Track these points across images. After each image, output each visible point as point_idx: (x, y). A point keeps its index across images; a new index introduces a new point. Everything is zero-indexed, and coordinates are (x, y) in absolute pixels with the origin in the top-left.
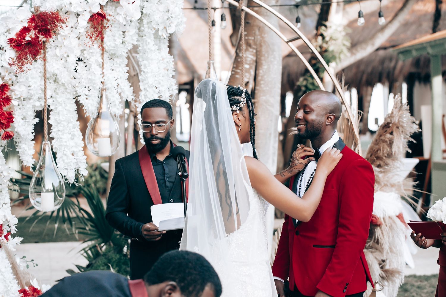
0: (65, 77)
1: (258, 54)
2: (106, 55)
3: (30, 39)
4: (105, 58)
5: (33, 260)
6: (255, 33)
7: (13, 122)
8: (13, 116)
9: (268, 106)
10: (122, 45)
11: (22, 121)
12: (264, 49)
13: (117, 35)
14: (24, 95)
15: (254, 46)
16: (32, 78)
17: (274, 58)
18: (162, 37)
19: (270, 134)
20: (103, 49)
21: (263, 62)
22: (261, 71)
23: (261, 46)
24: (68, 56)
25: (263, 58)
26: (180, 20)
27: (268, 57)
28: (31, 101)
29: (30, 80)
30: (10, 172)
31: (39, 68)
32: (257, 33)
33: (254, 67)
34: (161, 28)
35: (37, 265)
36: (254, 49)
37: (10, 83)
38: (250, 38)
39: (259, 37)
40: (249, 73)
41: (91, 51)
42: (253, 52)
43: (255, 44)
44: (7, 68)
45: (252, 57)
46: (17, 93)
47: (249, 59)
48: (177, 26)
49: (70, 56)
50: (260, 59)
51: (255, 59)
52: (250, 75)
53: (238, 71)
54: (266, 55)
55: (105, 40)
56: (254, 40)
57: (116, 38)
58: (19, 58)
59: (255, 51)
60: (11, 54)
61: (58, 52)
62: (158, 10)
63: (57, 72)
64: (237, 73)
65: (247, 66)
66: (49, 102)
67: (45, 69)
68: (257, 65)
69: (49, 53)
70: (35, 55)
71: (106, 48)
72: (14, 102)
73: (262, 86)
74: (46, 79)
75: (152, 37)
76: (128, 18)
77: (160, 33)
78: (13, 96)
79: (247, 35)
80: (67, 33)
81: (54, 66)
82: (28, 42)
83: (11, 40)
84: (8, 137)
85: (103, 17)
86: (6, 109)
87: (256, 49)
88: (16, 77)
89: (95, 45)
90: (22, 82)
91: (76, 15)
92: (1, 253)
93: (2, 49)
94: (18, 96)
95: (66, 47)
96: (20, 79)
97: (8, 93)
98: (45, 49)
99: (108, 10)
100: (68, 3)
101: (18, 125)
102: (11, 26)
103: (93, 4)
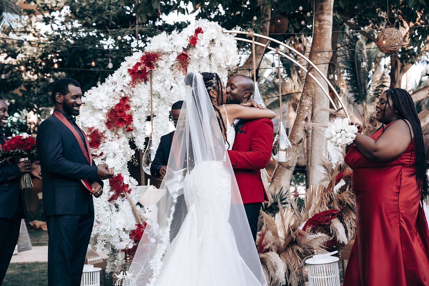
0: (163, 94)
1: (313, 100)
3: (140, 69)
5: (148, 208)
6: (311, 87)
7: (132, 121)
8: (133, 117)
9: (320, 133)
11: (138, 121)
12: (317, 97)
13: (195, 67)
14: (139, 104)
16: (142, 93)
17: (324, 102)
18: (223, 68)
19: (322, 150)
21: (317, 105)
22: (315, 111)
23: (315, 95)
24: (165, 80)
25: (316, 103)
26: (235, 57)
27: (320, 102)
28: (142, 108)
29: (141, 94)
30: (132, 152)
31: (148, 88)
32: (313, 87)
33: (311, 109)
35: (151, 211)
36: (311, 97)
37: (129, 96)
38: (308, 91)
39: (314, 90)
40: (308, 112)
41: (179, 77)
42: (310, 99)
43: (312, 94)
44: (127, 87)
45: (310, 102)
46: (133, 103)
47: (308, 104)
48: (232, 61)
50: (314, 103)
51: (311, 103)
52: (309, 113)
53: (302, 111)
55: (188, 70)
56: (310, 92)
57: (194, 69)
59: (311, 99)
60: (129, 78)
61: (158, 78)
62: (220, 50)
63: (159, 90)
64: (300, 113)
65: (307, 108)
66: (155, 109)
67: (151, 89)
68: (313, 107)
69: (154, 79)
70: (146, 80)
72: (133, 109)
73: (316, 120)
74: (152, 94)
75: (217, 69)
76: (200, 56)
77: (222, 65)
78: (131, 104)
79: (306, 89)
80: (163, 66)
81: (157, 87)
82: (139, 71)
83: (129, 70)
84: (130, 130)
85: (186, 56)
86: (127, 112)
87: (312, 97)
88: (133, 92)
89: (182, 74)
90: (136, 96)
91: (168, 54)
92: (126, 202)
93: (125, 76)
94: (135, 105)
95: (163, 74)
96: (135, 94)
97: (128, 103)
98: (151, 76)
99: (190, 53)
100: (163, 46)
101: (136, 123)
102: (130, 62)
103: (178, 47)
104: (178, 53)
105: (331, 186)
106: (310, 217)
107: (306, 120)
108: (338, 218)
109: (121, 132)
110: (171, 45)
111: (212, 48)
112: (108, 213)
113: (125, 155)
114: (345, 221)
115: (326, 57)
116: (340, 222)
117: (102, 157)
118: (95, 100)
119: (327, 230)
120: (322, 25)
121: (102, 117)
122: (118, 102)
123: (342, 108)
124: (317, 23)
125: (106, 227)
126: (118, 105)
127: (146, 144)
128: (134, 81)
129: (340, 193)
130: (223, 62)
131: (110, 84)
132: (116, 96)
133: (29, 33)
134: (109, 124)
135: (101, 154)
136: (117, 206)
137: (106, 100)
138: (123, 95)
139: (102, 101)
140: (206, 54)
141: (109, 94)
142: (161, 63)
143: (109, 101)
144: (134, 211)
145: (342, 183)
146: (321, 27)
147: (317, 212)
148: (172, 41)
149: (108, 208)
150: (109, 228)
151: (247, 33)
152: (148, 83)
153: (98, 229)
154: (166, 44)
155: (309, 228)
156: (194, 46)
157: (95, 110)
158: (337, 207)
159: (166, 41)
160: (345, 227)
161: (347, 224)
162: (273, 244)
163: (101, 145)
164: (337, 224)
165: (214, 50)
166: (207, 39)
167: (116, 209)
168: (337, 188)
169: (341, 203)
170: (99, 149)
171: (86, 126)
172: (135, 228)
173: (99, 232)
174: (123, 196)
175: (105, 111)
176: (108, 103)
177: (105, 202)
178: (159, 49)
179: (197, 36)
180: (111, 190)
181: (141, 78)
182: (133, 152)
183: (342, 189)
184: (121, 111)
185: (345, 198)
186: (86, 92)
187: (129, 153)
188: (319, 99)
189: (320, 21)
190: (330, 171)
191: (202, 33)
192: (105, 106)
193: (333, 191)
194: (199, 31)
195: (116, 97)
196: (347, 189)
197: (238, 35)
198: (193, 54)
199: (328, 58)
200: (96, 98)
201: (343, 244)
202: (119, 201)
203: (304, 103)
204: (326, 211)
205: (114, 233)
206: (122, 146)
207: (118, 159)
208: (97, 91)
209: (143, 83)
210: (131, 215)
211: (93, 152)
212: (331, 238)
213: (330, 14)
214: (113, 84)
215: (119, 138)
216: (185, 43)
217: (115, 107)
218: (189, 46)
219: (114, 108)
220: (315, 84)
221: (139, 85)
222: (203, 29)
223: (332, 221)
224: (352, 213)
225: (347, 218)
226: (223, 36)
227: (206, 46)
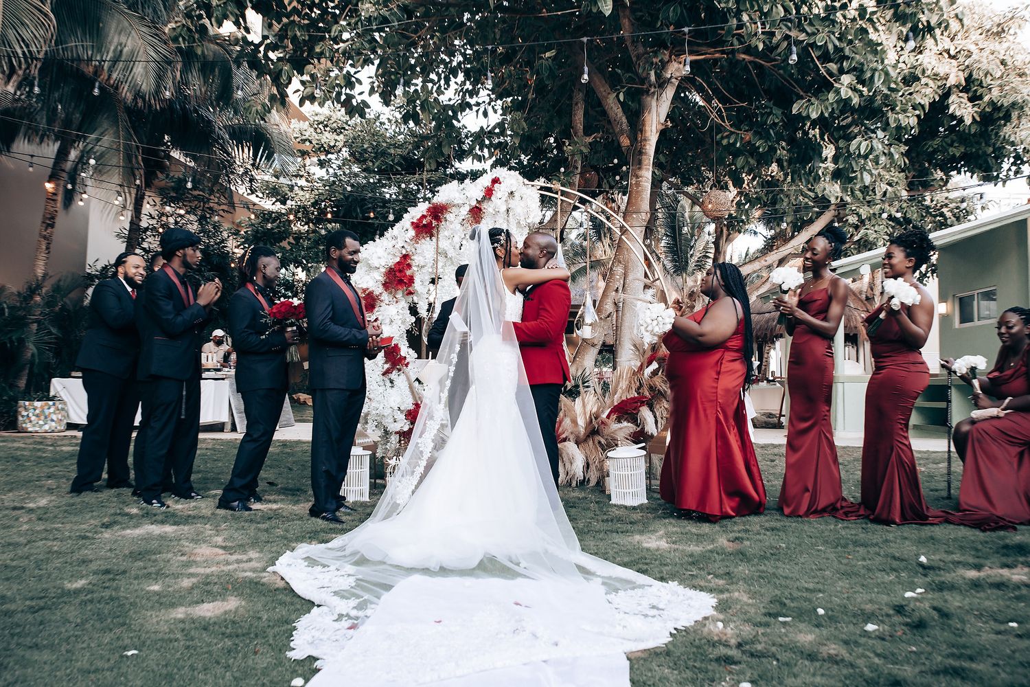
0: (451, 253)
1: (626, 268)
3: (426, 223)
6: (624, 253)
7: (414, 283)
8: (414, 278)
9: (632, 306)
11: (421, 283)
12: (630, 265)
14: (422, 264)
16: (427, 251)
17: (638, 271)
18: (523, 225)
21: (629, 274)
22: (628, 281)
23: (628, 262)
24: (454, 237)
26: (537, 214)
27: (633, 270)
28: (426, 268)
29: (425, 252)
30: (411, 319)
31: (434, 245)
32: (626, 253)
33: (623, 278)
36: (623, 264)
37: (411, 253)
38: (621, 257)
40: (620, 282)
43: (624, 261)
44: (409, 243)
45: (622, 271)
46: (416, 261)
47: (619, 272)
48: (533, 218)
50: (627, 272)
51: (624, 272)
52: (620, 284)
53: (612, 281)
56: (623, 258)
58: (417, 235)
59: (623, 266)
60: (412, 233)
61: (446, 233)
62: (518, 205)
63: (446, 248)
64: (610, 282)
65: (618, 277)
66: (440, 270)
67: (437, 246)
68: (625, 276)
69: (441, 235)
70: (431, 236)
72: (414, 268)
73: (628, 291)
74: (438, 253)
76: (497, 210)
77: (521, 223)
78: (413, 263)
79: (618, 255)
80: (453, 219)
81: (444, 244)
82: (424, 225)
83: (413, 223)
84: (410, 293)
85: (480, 210)
86: (408, 273)
87: (625, 265)
88: (416, 249)
90: (419, 253)
91: (459, 206)
92: (403, 377)
93: (407, 230)
94: (417, 264)
95: (452, 229)
96: (418, 251)
97: (409, 261)
98: (438, 232)
99: (484, 206)
100: (453, 197)
101: (417, 285)
102: (414, 214)
103: (471, 199)
104: (470, 205)
105: (641, 368)
106: (616, 404)
107: (617, 290)
108: (647, 406)
109: (399, 295)
110: (462, 196)
111: (511, 201)
112: (381, 389)
113: (403, 323)
114: (655, 410)
115: (642, 219)
116: (649, 410)
118: (371, 257)
119: (634, 419)
120: (640, 182)
121: (379, 276)
122: (398, 259)
123: (658, 279)
124: (634, 179)
125: (378, 405)
126: (398, 263)
127: (428, 310)
128: (418, 237)
129: (651, 377)
130: (522, 218)
131: (390, 239)
132: (396, 253)
133: (302, 176)
134: (386, 285)
135: (376, 320)
136: (392, 382)
137: (384, 257)
138: (404, 252)
139: (380, 258)
140: (504, 208)
141: (388, 250)
142: (449, 216)
144: (411, 387)
145: (655, 365)
146: (638, 185)
147: (624, 398)
148: (465, 192)
149: (382, 383)
150: (382, 406)
151: (552, 186)
152: (434, 239)
154: (457, 195)
155: (614, 417)
156: (490, 198)
157: (371, 268)
158: (647, 394)
159: (458, 191)
160: (655, 417)
161: (657, 413)
162: (572, 433)
163: (376, 309)
164: (645, 413)
165: (513, 204)
166: (504, 191)
167: (390, 385)
168: (648, 371)
169: (651, 388)
170: (374, 313)
171: (360, 286)
172: (411, 407)
174: (399, 370)
175: (383, 270)
176: (387, 260)
177: (378, 375)
178: (448, 200)
179: (493, 187)
180: (386, 363)
181: (426, 233)
182: (413, 319)
183: (655, 373)
184: (400, 271)
185: (657, 383)
187: (408, 320)
188: (633, 267)
189: (637, 177)
190: (641, 351)
191: (500, 183)
192: (383, 264)
193: (643, 375)
194: (496, 181)
196: (660, 373)
197: (542, 188)
198: (488, 207)
199: (644, 220)
200: (373, 254)
201: (652, 436)
202: (394, 375)
203: (615, 271)
204: (635, 398)
205: (387, 412)
206: (400, 311)
207: (395, 326)
208: (374, 246)
209: (428, 239)
210: (408, 392)
212: (638, 429)
213: (649, 169)
214: (393, 238)
215: (397, 302)
216: (480, 195)
217: (395, 265)
218: (484, 198)
219: (393, 267)
220: (628, 250)
221: (423, 241)
222: (501, 180)
223: (641, 409)
224: (664, 401)
225: (658, 407)
226: (524, 188)
227: (504, 199)
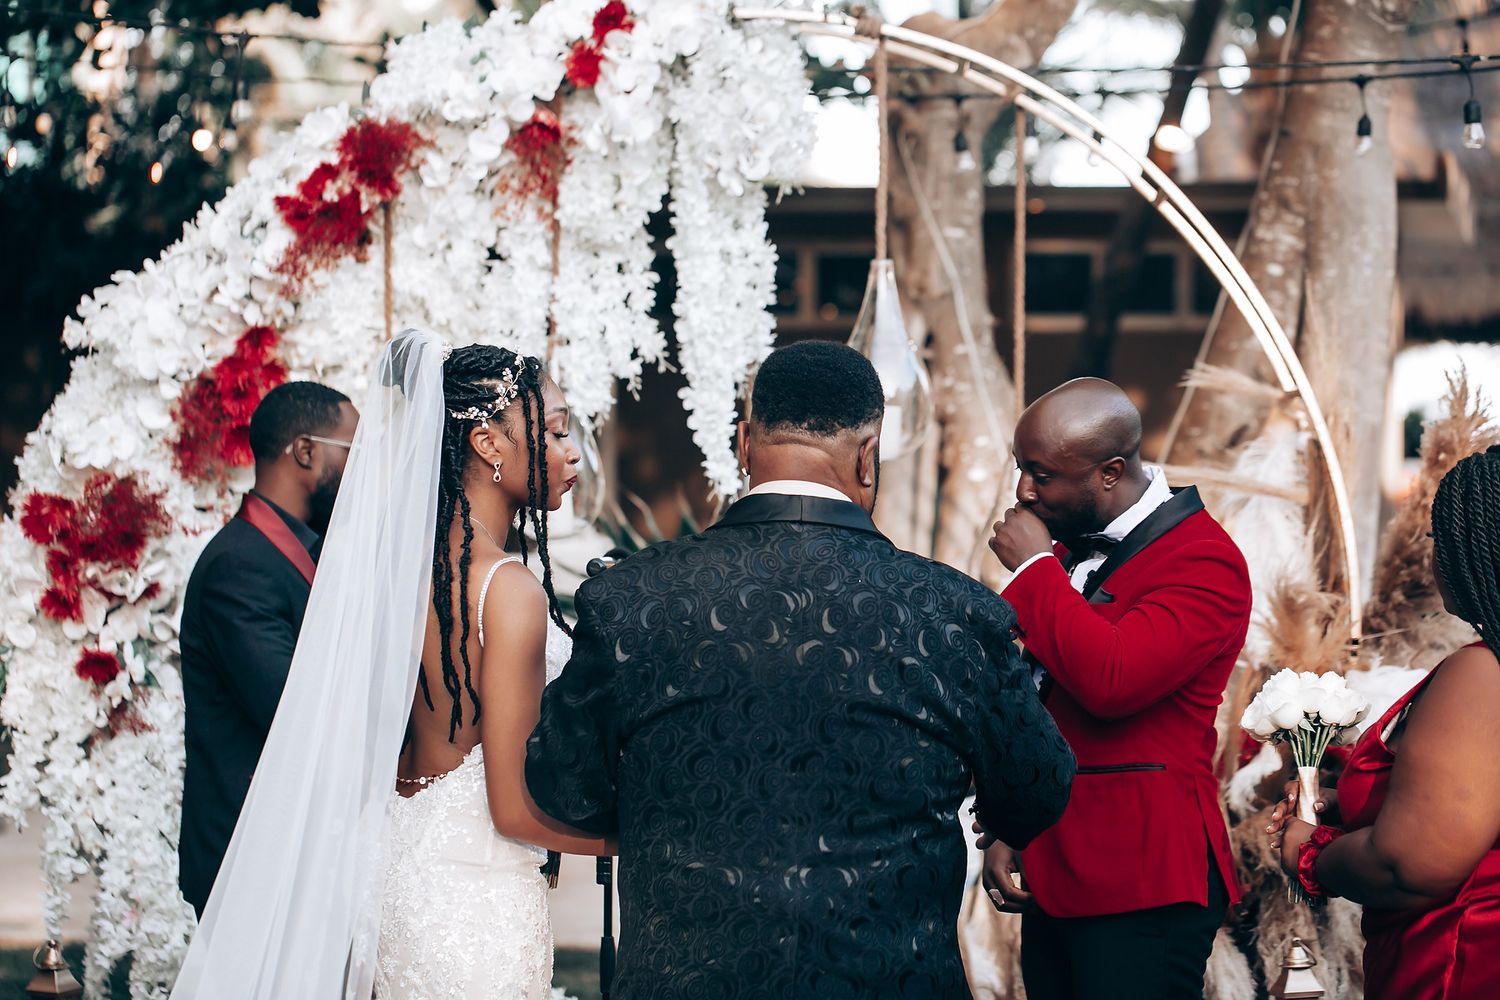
0: (445, 307)
1: (1310, 232)
2: (566, 243)
3: (336, 199)
4: (561, 255)
6: (1302, 166)
10: (612, 215)
12: (1327, 217)
13: (598, 185)
14: (324, 361)
15: (1299, 208)
16: (343, 308)
17: (1364, 244)
18: (729, 191)
20: (555, 226)
21: (1325, 257)
22: (1318, 287)
23: (1319, 205)
24: (449, 247)
25: (1323, 244)
26: (783, 140)
27: (1340, 242)
29: (334, 313)
31: (372, 281)
32: (1310, 164)
33: (1298, 274)
34: (726, 164)
36: (1298, 214)
37: (278, 323)
38: (1288, 181)
39: (1314, 178)
40: (1285, 290)
42: (1293, 224)
43: (1303, 201)
44: (270, 281)
45: (1292, 240)
46: (302, 350)
47: (1282, 248)
48: (772, 159)
49: (454, 247)
50: (1315, 246)
51: (1300, 245)
52: (1288, 296)
54: (1335, 235)
55: (561, 199)
56: (1298, 188)
57: (593, 194)
58: (296, 257)
59: (1300, 222)
60: (281, 238)
61: (420, 235)
62: (713, 108)
63: (420, 292)
65: (1276, 269)
67: (388, 285)
68: (1308, 263)
69: (400, 238)
70: (360, 246)
71: (563, 223)
75: (704, 190)
76: (617, 138)
77: (723, 179)
78: (291, 359)
79: (1280, 172)
80: (443, 179)
81: (411, 275)
82: (329, 207)
83: (282, 202)
85: (554, 133)
87: (1306, 217)
88: (296, 305)
89: (530, 215)
90: (314, 320)
91: (464, 127)
93: (263, 226)
94: (307, 362)
95: (441, 220)
96: (308, 312)
97: (273, 354)
98: (387, 228)
99: (570, 117)
100: (438, 93)
102: (289, 162)
103: (511, 97)
104: (509, 121)
108: (1230, 930)
110: (473, 91)
111: (679, 93)
114: (1260, 946)
115: (1383, 13)
116: (1234, 950)
117: (153, 604)
118: (125, 337)
121: (157, 417)
122: (228, 348)
125: (166, 928)
126: (229, 363)
128: (305, 252)
131: (201, 257)
132: (219, 321)
134: (186, 451)
135: (152, 590)
137: (173, 340)
138: (252, 319)
139: (158, 342)
140: (650, 127)
141: (188, 314)
142: (434, 166)
143: (188, 347)
148: (485, 67)
152: (375, 251)
153: (131, 932)
154: (454, 83)
156: (589, 89)
157: (125, 384)
159: (458, 65)
161: (1269, 962)
163: (147, 553)
165: (688, 102)
166: (646, 62)
170: (136, 568)
171: (81, 463)
173: (134, 946)
175: (172, 391)
176: (185, 354)
177: (167, 807)
179: (601, 42)
181: (340, 237)
184: (240, 391)
186: (85, 299)
191: (629, 27)
192: (171, 369)
194: (611, 18)
195: (222, 329)
198: (585, 123)
199: (1393, 14)
200: (132, 324)
203: (1262, 241)
208: (137, 294)
209: (350, 257)
211: (110, 582)
214: (209, 257)
216: (548, 77)
217: (219, 369)
218: (566, 89)
219: (211, 375)
222: (634, 10)
224: (1298, 908)
226: (734, 37)
227: (644, 92)
